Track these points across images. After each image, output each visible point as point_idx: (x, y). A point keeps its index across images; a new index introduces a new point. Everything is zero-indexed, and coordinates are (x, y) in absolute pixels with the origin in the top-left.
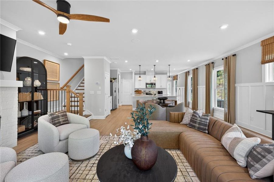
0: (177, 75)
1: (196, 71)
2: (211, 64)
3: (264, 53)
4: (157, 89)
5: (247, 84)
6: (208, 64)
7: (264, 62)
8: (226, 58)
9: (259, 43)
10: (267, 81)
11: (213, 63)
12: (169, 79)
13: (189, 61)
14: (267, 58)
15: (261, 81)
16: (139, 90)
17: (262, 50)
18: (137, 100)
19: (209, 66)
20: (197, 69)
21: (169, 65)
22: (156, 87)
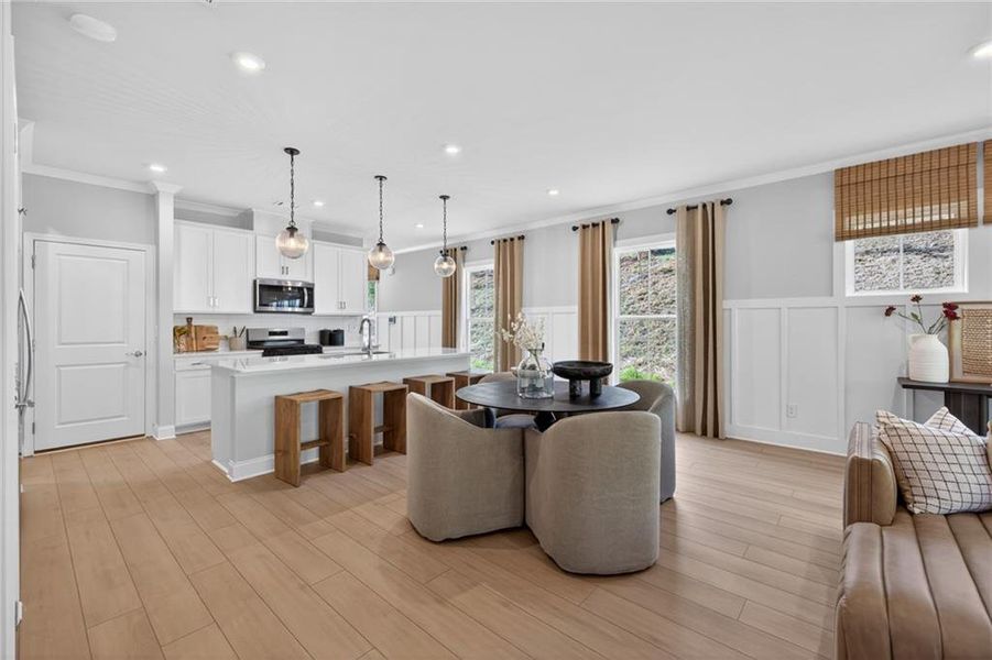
1: (509, 248)
4: (318, 316)
6: (594, 225)
7: (842, 236)
8: (690, 209)
9: (825, 174)
11: (615, 221)
12: (445, 266)
13: (554, 193)
15: (835, 293)
16: (201, 327)
17: (836, 198)
18: (277, 398)
19: (596, 233)
20: (522, 238)
21: (444, 198)
22: (319, 308)
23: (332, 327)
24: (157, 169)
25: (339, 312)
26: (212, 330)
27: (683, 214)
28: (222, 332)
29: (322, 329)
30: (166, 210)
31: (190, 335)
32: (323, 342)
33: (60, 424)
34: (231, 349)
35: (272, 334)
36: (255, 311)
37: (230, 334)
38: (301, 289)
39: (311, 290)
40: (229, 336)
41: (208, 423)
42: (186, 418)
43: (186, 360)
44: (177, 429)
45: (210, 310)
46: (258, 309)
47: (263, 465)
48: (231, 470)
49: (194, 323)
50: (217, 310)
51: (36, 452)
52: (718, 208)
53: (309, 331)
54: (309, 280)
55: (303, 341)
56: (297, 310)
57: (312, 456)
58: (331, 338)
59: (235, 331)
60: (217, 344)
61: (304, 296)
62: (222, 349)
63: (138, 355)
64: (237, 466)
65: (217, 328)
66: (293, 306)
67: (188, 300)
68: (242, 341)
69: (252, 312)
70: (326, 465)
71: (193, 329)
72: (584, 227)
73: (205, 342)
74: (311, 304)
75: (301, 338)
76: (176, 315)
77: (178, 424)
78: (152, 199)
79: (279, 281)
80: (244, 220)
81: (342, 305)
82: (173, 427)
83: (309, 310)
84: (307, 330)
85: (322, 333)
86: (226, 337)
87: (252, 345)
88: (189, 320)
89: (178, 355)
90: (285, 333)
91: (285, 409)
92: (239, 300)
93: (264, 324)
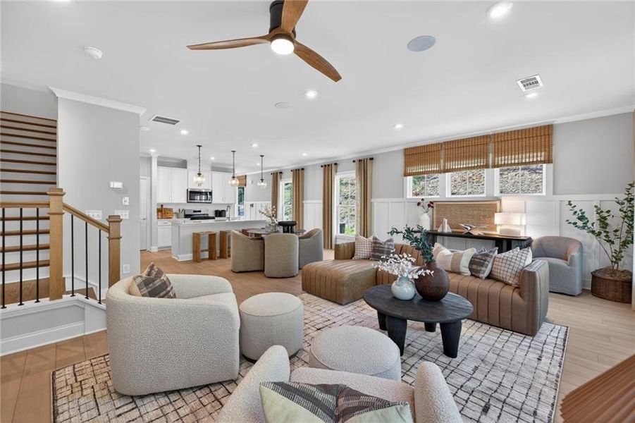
0: (246, 176)
1: (298, 173)
2: (333, 165)
3: (407, 164)
4: (214, 204)
5: (386, 200)
6: (329, 165)
7: (406, 175)
8: (360, 161)
9: (401, 150)
10: (408, 197)
11: (336, 164)
12: (262, 184)
13: (305, 154)
14: (410, 170)
15: (403, 197)
16: (167, 209)
17: (404, 160)
18: (194, 233)
19: (329, 168)
20: (303, 169)
21: (262, 156)
22: (214, 201)
23: (220, 209)
24: (152, 151)
25: (223, 202)
26: (171, 210)
27: (357, 162)
28: (174, 211)
29: (216, 209)
30: (154, 163)
31: (163, 212)
32: (216, 215)
34: (178, 218)
35: (194, 211)
36: (188, 202)
37: (178, 212)
38: (206, 192)
39: (211, 193)
41: (170, 247)
42: (161, 244)
43: (161, 222)
44: (159, 248)
45: (169, 202)
47: (189, 257)
48: (178, 258)
49: (164, 207)
50: (173, 202)
52: (368, 161)
53: (210, 211)
54: (210, 189)
55: (207, 215)
56: (205, 201)
57: (206, 255)
58: (220, 214)
59: (180, 211)
60: (173, 216)
61: (208, 195)
62: (174, 218)
63: (144, 220)
64: (180, 256)
65: (173, 209)
67: (162, 198)
68: (182, 215)
69: (186, 203)
70: (211, 258)
71: (163, 209)
72: (325, 166)
73: (168, 215)
74: (211, 199)
75: (206, 213)
76: (158, 204)
77: (159, 246)
78: (150, 159)
79: (198, 189)
80: (183, 164)
81: (224, 199)
82: (156, 247)
83: (210, 201)
85: (216, 211)
87: (187, 216)
88: (162, 206)
89: (158, 220)
90: (200, 211)
91: (196, 237)
92: (181, 198)
93: (191, 208)
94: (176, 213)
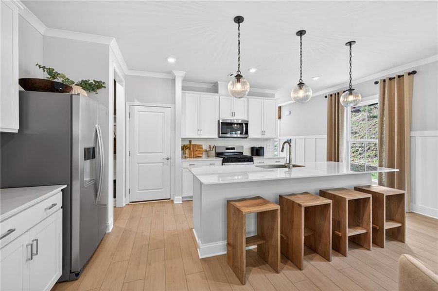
23: (257, 145)
24: (171, 60)
25: (262, 137)
26: (200, 147)
28: (204, 148)
29: (253, 146)
30: (178, 86)
31: (190, 149)
32: (252, 154)
33: (139, 190)
34: (208, 157)
35: (227, 149)
36: (219, 137)
38: (241, 124)
39: (247, 125)
40: (208, 150)
42: (186, 193)
43: (188, 163)
44: (182, 198)
45: (199, 137)
46: (220, 136)
49: (192, 143)
50: (202, 137)
51: (130, 202)
53: (246, 148)
54: (246, 119)
55: (242, 153)
56: (239, 136)
58: (257, 152)
59: (210, 148)
60: (202, 154)
61: (243, 128)
62: (204, 156)
63: (168, 159)
65: (202, 146)
66: (237, 134)
68: (213, 153)
69: (218, 138)
71: (192, 147)
73: (197, 153)
74: (247, 133)
75: (241, 151)
76: (183, 139)
77: (184, 195)
79: (231, 120)
80: (214, 88)
81: (263, 133)
82: (181, 197)
83: (245, 136)
84: (244, 147)
85: (252, 149)
86: (206, 150)
87: (218, 155)
88: (190, 141)
89: (184, 160)
90: (233, 149)
92: (212, 132)
93: (223, 144)
94: (206, 151)
